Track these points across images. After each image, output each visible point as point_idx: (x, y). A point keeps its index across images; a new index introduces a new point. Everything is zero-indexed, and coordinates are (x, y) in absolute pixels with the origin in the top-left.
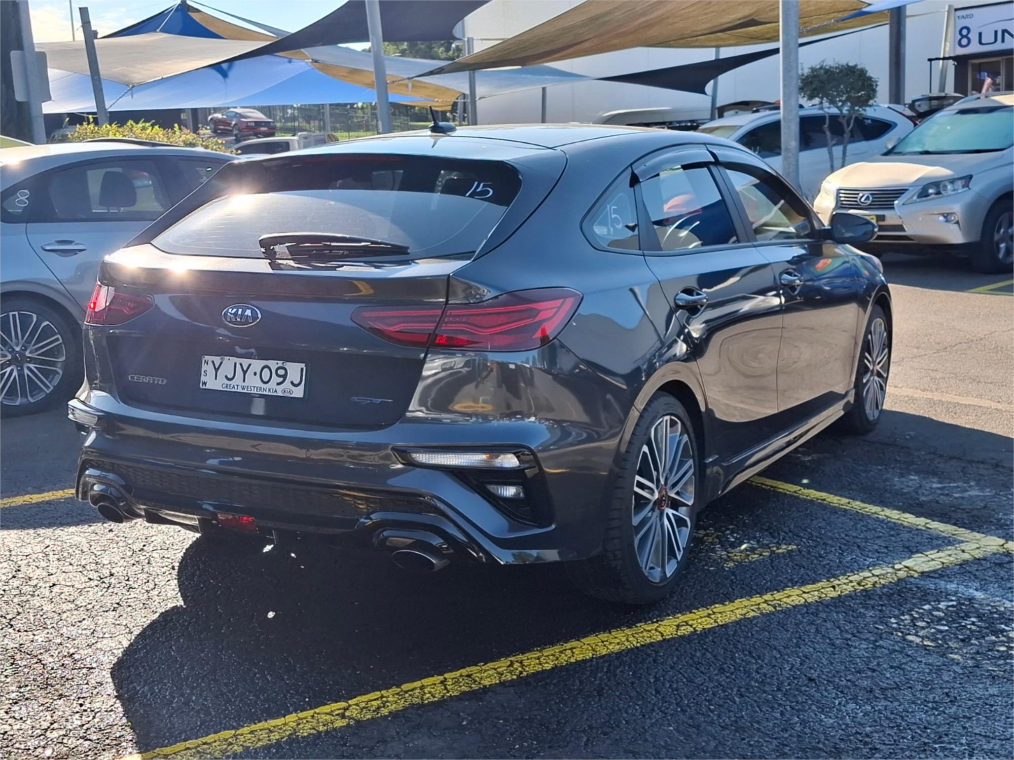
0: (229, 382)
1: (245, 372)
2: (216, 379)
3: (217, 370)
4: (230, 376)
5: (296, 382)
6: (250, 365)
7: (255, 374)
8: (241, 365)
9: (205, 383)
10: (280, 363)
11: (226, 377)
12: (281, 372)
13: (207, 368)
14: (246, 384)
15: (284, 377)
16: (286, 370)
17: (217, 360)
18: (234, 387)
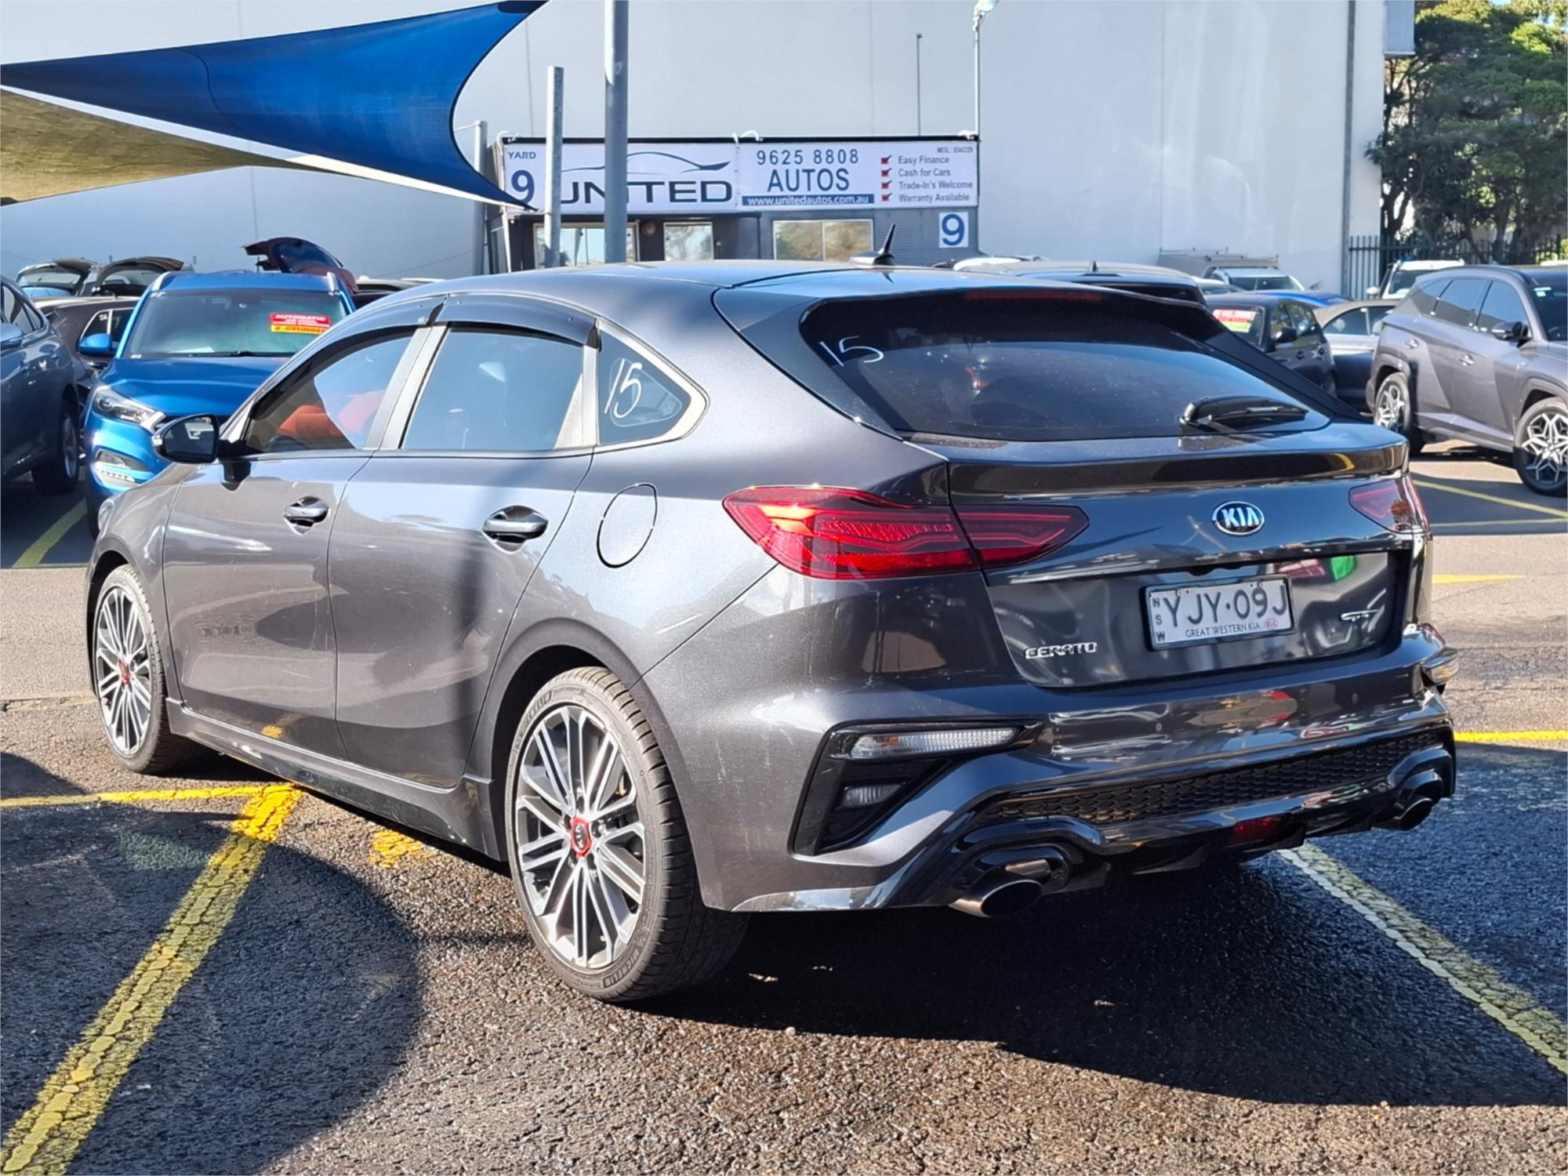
0: (1195, 627)
1: (1214, 607)
2: (1176, 625)
3: (1174, 611)
4: (1195, 617)
5: (1279, 607)
6: (1219, 595)
7: (1228, 606)
8: (1207, 596)
9: (1161, 636)
10: (1255, 585)
11: (1190, 619)
12: (1259, 597)
13: (1158, 612)
14: (1218, 625)
15: (1264, 603)
16: (1263, 592)
17: (1171, 596)
18: (1203, 632)
